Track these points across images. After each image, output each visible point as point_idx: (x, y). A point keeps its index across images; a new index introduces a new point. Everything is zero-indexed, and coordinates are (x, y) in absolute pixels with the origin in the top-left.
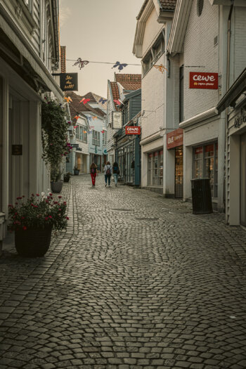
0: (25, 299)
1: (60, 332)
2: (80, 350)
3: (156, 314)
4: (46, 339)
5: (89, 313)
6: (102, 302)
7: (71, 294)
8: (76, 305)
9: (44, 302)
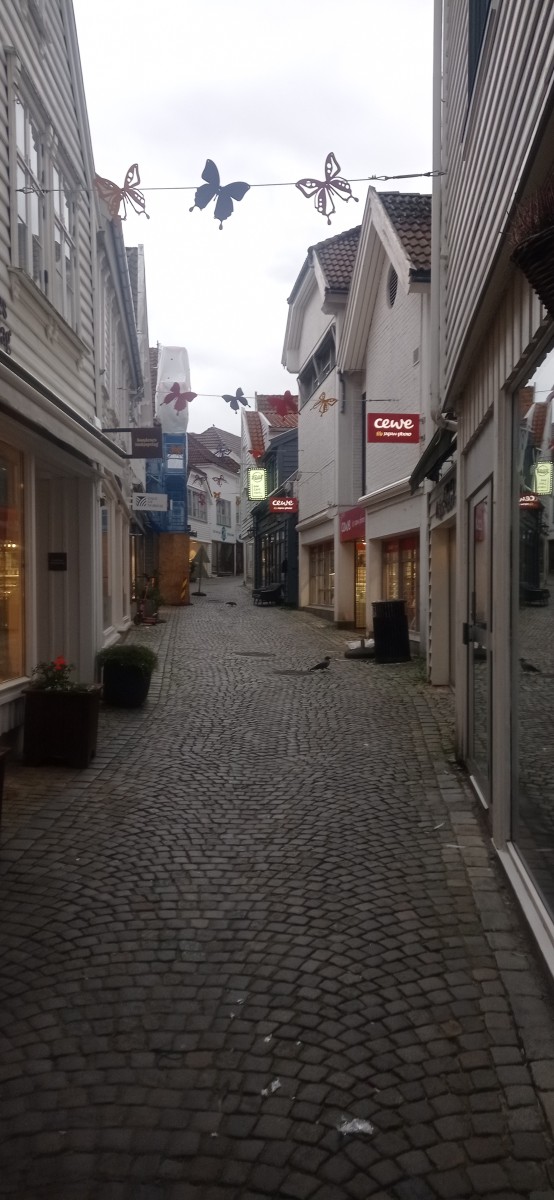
0: (53, 826)
1: (101, 880)
2: (127, 908)
3: (261, 847)
4: (76, 892)
5: (153, 848)
6: (178, 829)
7: (132, 816)
8: (135, 834)
9: (84, 830)
